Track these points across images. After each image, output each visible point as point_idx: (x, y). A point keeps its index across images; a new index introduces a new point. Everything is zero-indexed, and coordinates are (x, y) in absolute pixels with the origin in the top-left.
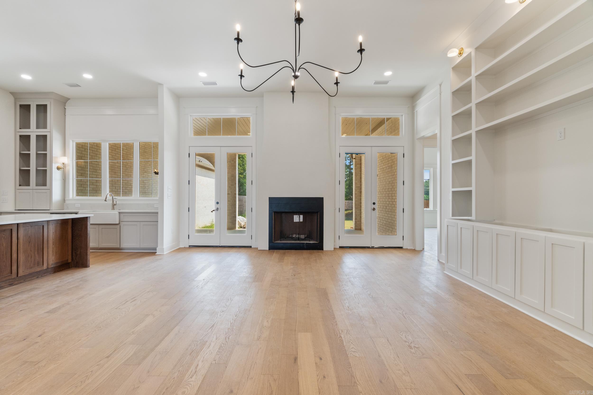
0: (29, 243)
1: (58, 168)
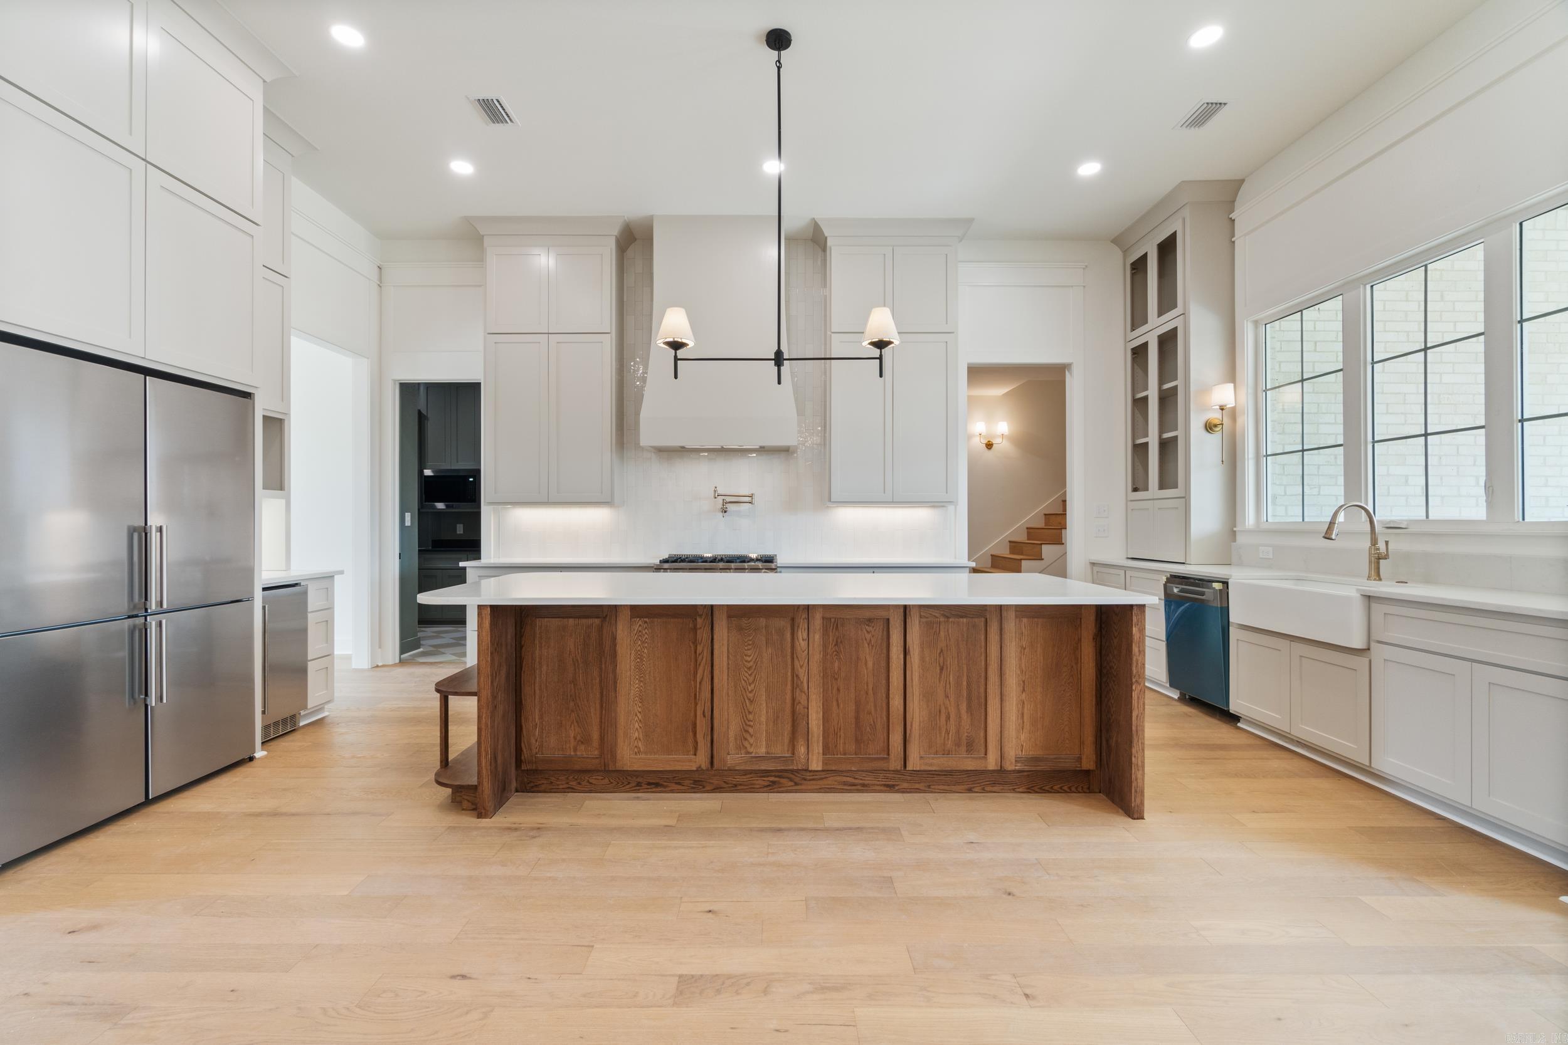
0: (942, 669)
1: (1209, 427)
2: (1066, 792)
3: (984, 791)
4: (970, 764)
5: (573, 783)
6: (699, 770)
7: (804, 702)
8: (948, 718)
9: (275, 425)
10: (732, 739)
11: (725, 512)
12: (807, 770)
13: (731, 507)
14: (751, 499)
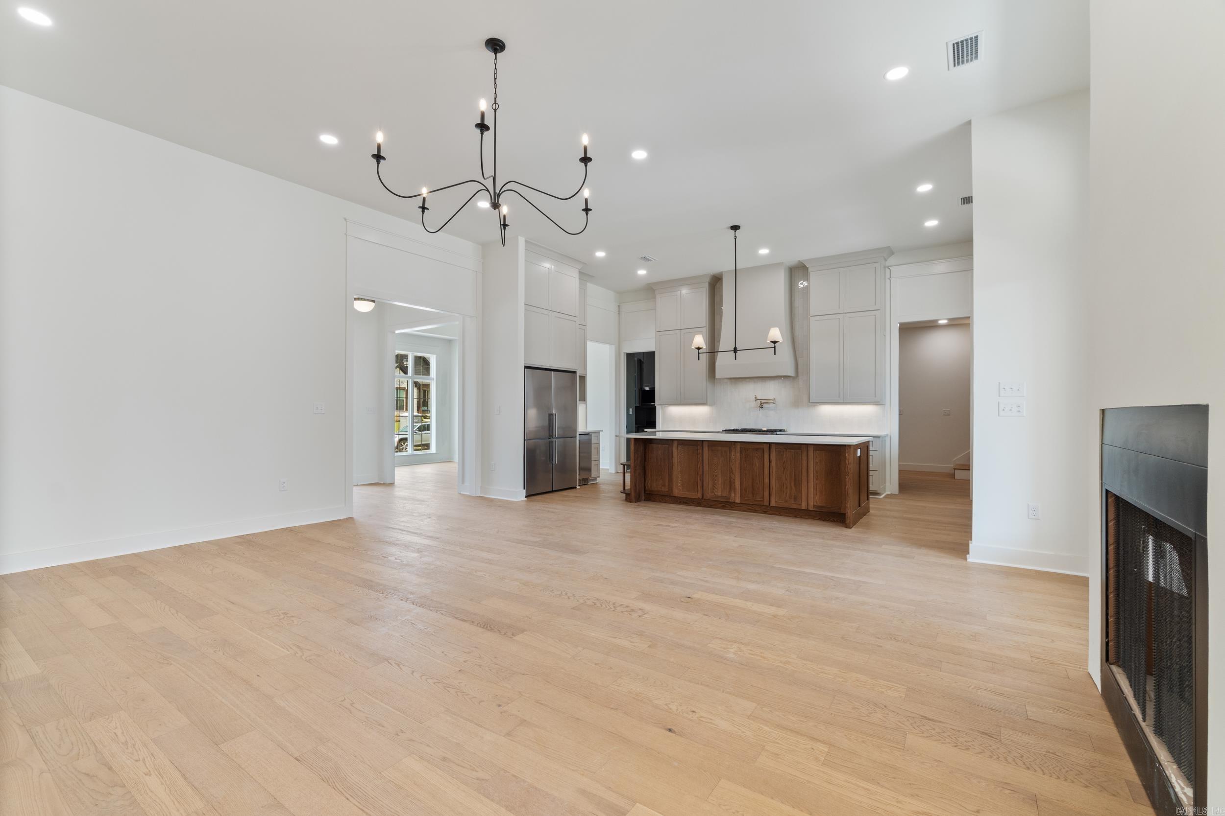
0: (784, 469)
2: (835, 521)
3: (801, 517)
4: (795, 506)
5: (661, 499)
6: (699, 499)
7: (733, 478)
8: (787, 488)
9: (583, 378)
10: (709, 489)
11: (762, 408)
12: (735, 502)
13: (765, 405)
14: (774, 401)
